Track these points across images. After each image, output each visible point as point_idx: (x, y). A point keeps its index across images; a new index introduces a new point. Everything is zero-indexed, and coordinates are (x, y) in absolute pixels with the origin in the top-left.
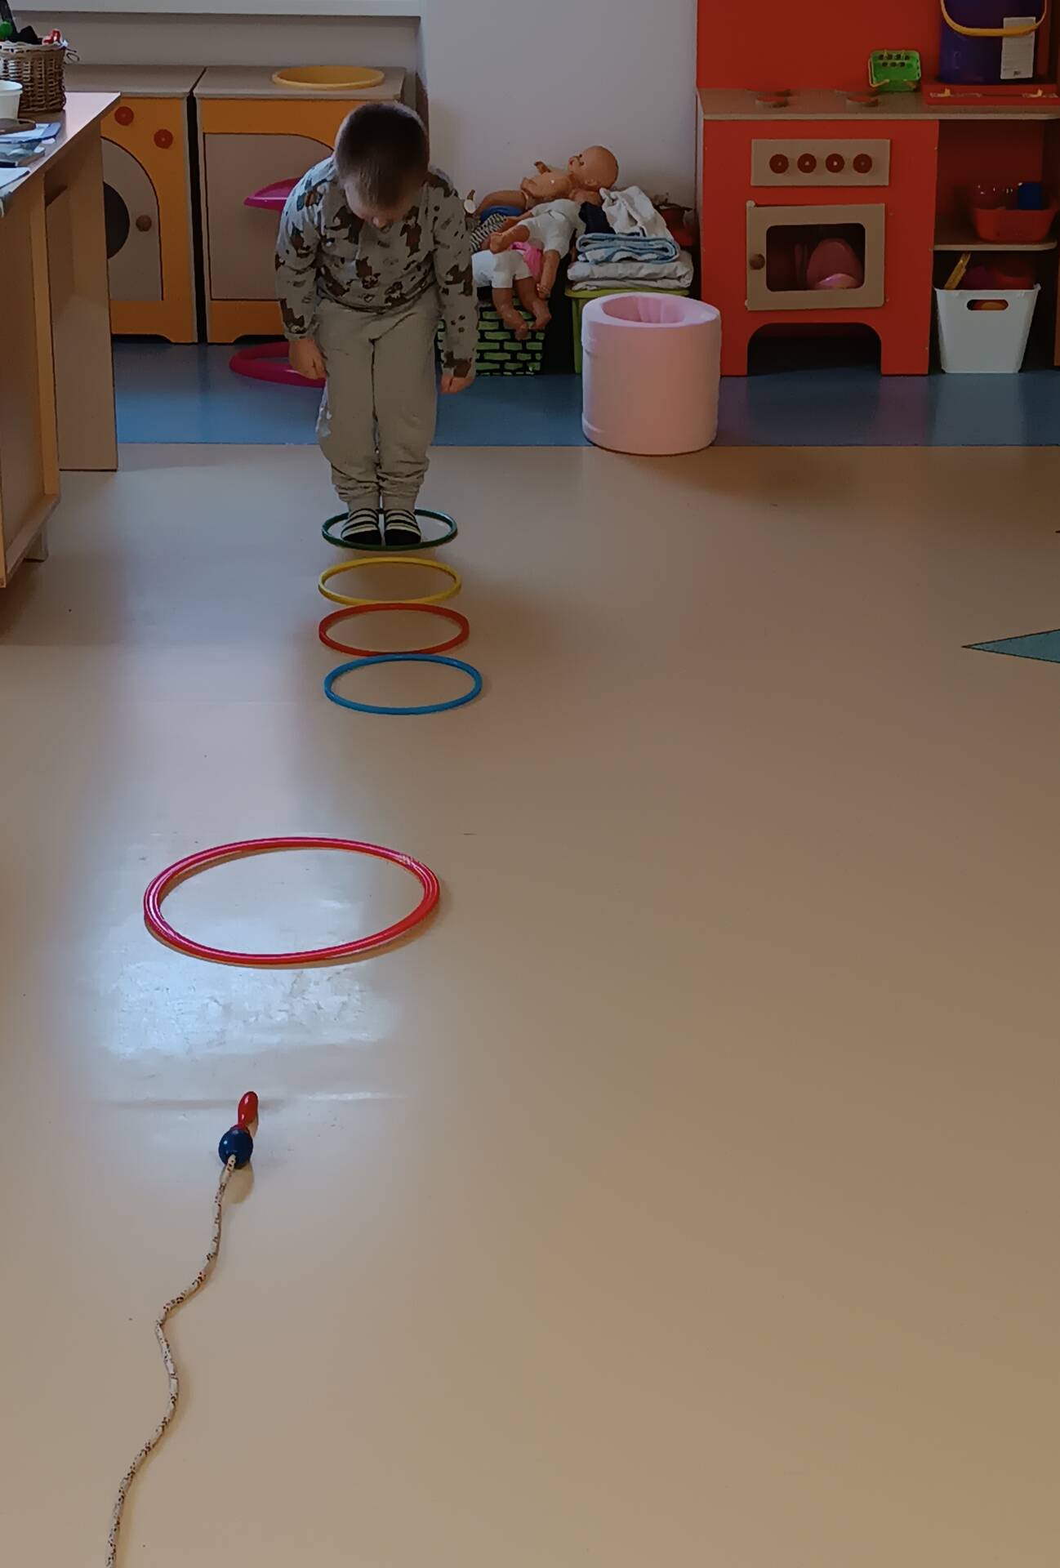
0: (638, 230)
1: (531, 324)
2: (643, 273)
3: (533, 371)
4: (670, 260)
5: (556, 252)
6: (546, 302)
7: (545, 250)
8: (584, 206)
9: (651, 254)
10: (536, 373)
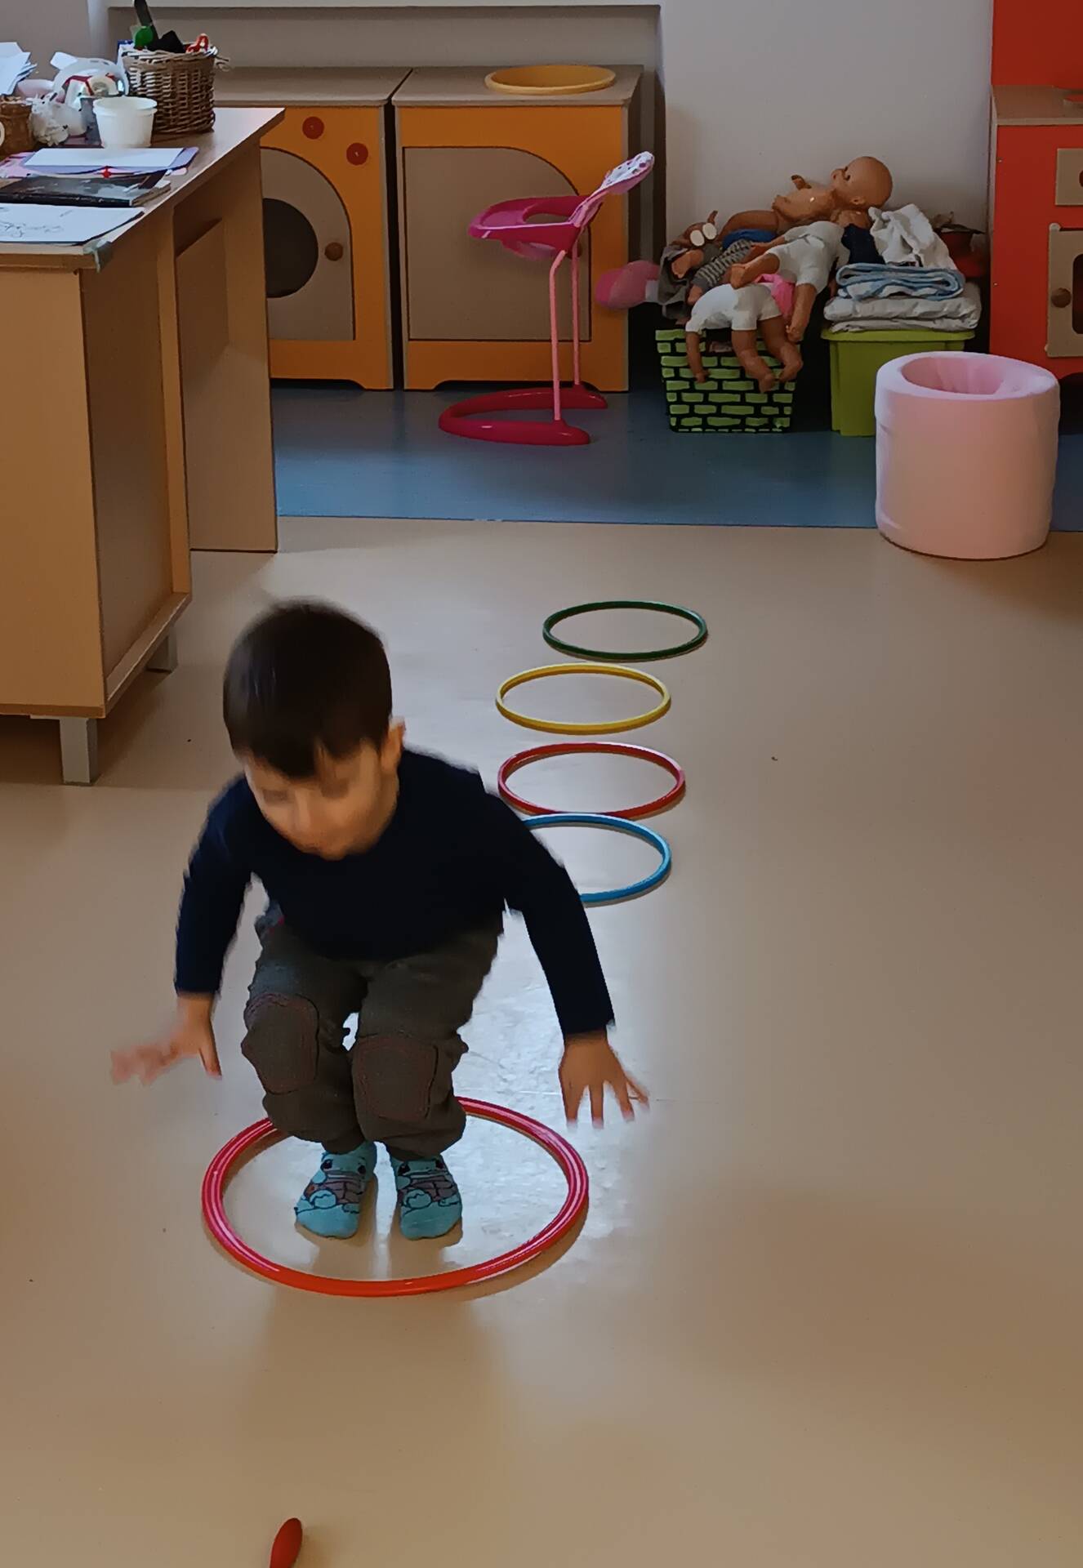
0: (913, 259)
1: (778, 372)
2: (918, 311)
3: (780, 428)
4: (951, 296)
5: (810, 287)
6: (799, 346)
7: (797, 284)
8: (849, 229)
9: (928, 289)
10: (784, 430)
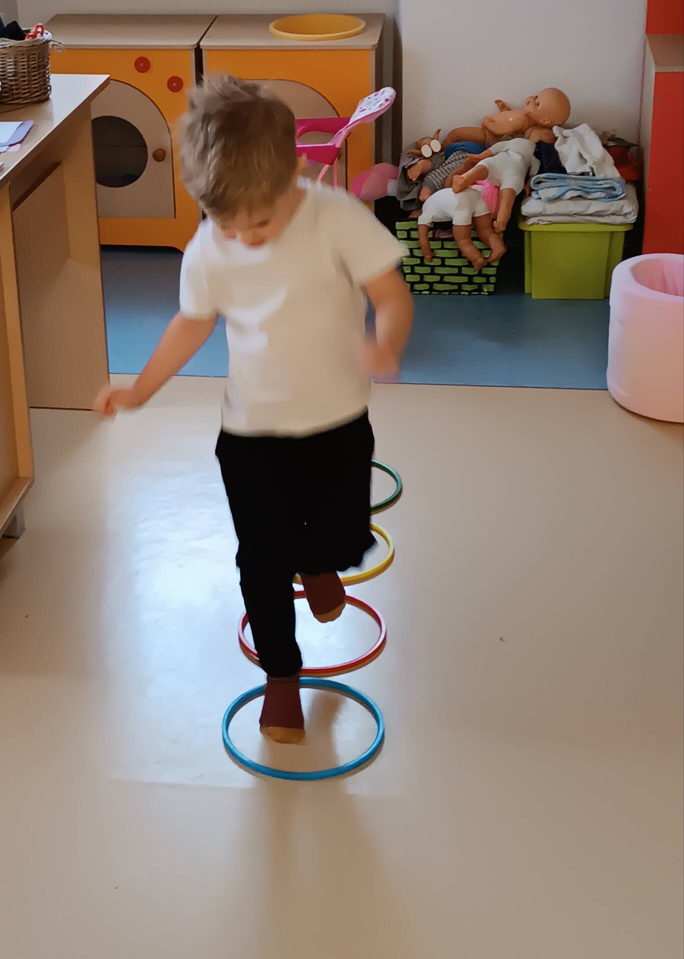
0: (588, 170)
3: (488, 292)
4: (617, 198)
9: (599, 193)
10: (490, 293)
